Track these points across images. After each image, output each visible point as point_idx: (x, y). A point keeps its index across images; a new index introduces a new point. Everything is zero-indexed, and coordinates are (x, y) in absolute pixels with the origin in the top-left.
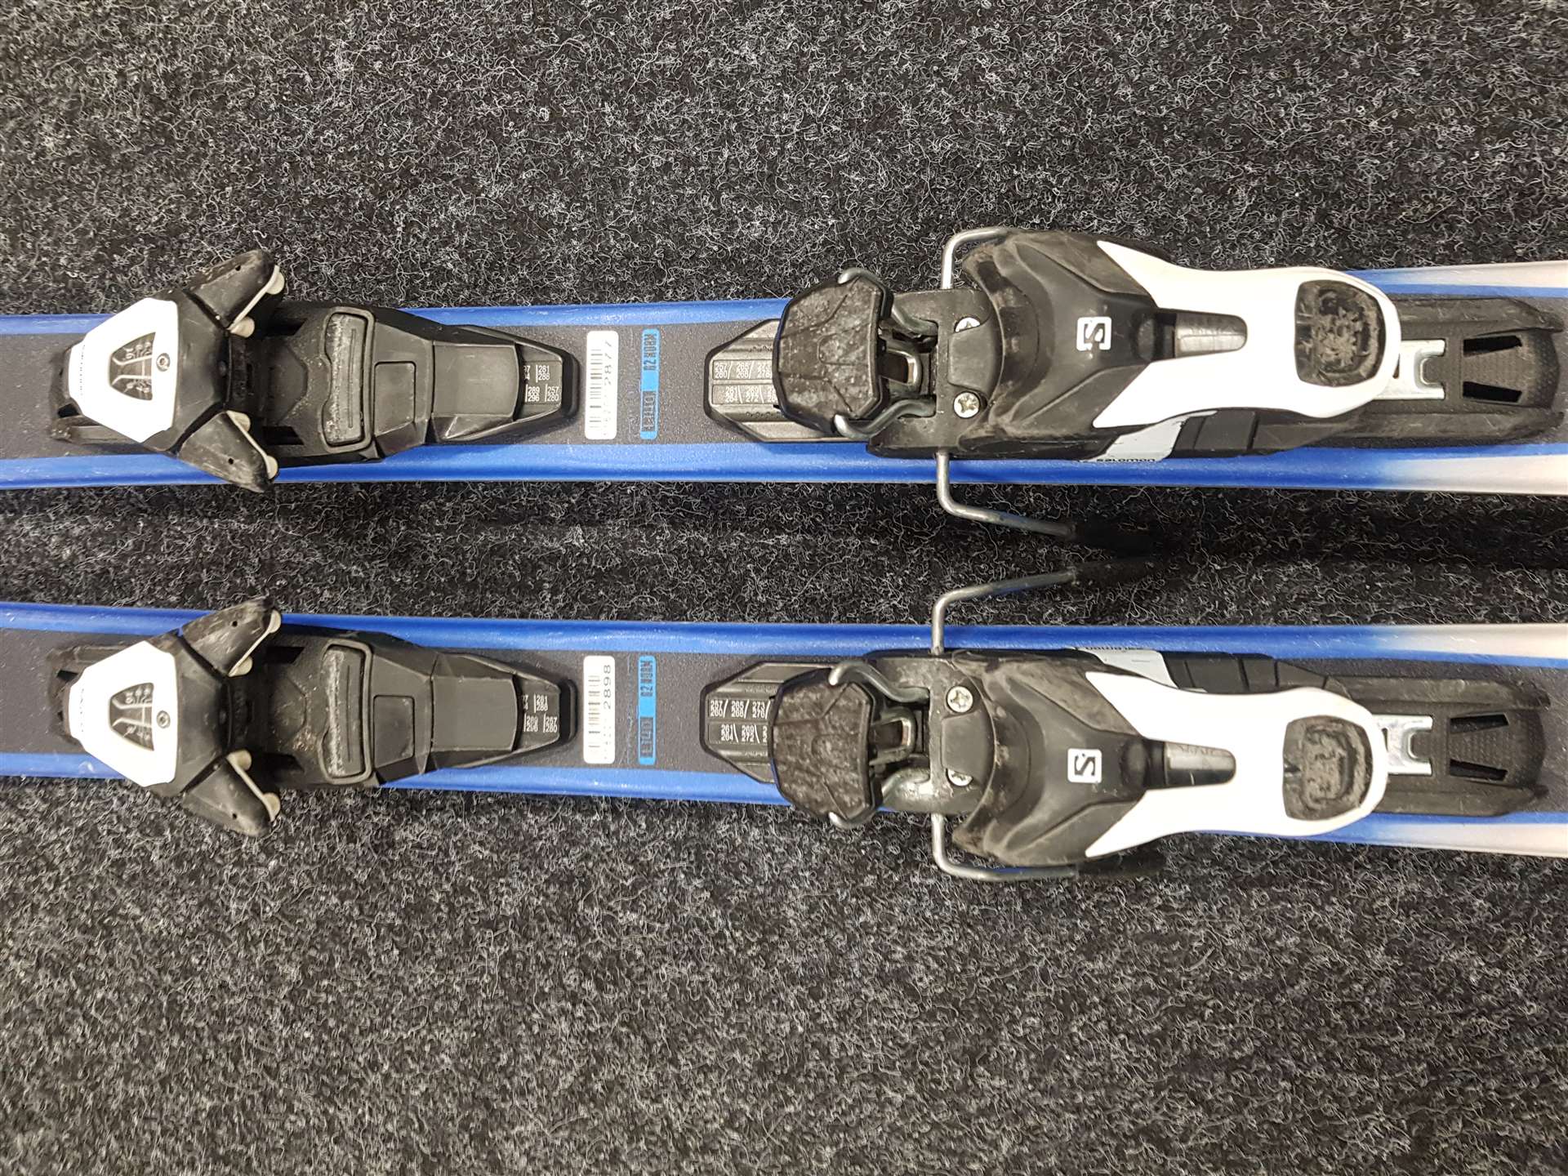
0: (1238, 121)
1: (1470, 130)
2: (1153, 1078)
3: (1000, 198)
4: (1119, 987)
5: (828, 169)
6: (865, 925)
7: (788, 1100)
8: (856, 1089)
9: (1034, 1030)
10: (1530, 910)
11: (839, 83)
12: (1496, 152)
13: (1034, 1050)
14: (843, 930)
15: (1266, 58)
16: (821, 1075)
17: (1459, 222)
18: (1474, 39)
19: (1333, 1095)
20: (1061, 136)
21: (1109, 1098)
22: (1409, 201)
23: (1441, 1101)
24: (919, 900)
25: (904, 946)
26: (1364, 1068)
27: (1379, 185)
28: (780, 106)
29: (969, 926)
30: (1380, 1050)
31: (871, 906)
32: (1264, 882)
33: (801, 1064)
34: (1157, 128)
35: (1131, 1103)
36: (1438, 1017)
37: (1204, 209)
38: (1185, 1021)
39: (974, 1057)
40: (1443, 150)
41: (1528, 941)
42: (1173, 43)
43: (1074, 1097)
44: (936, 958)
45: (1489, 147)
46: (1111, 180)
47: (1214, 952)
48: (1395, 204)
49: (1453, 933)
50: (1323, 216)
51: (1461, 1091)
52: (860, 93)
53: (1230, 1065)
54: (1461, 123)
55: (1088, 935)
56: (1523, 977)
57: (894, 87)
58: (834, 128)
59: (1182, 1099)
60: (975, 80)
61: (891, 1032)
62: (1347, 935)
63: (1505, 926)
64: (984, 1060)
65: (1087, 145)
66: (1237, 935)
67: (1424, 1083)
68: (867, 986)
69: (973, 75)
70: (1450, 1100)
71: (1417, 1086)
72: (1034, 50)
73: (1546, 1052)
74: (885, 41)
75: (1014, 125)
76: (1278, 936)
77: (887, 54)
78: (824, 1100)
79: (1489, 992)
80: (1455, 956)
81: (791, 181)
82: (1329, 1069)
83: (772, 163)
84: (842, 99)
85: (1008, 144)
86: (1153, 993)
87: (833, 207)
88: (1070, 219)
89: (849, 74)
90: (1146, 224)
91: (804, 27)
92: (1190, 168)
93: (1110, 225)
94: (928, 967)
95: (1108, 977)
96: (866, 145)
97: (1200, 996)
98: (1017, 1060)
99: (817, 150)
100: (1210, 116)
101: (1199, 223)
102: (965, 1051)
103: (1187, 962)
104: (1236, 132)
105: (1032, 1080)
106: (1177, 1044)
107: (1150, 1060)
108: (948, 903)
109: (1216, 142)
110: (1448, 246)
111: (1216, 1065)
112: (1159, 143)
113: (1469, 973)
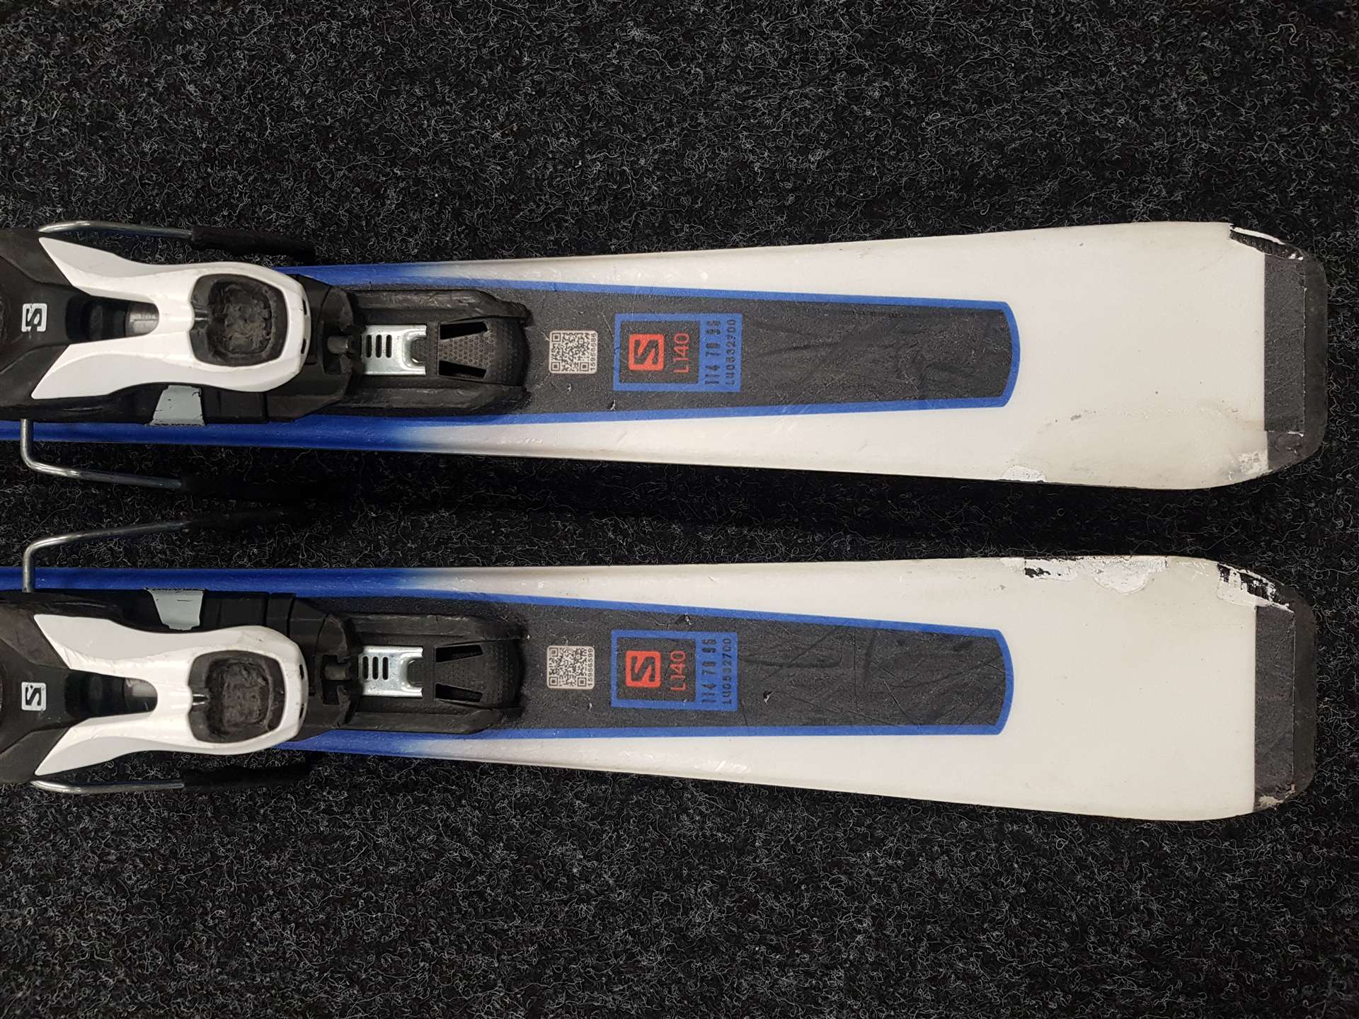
0: (391, 130)
1: (575, 142)
2: (318, 961)
3: (197, 192)
4: (290, 881)
5: (58, 165)
6: (84, 830)
7: (19, 986)
8: (75, 975)
9: (222, 920)
10: (620, 811)
11: (68, 91)
12: (594, 161)
13: (221, 938)
14: (67, 836)
15: (412, 76)
16: (46, 964)
17: (566, 221)
18: (578, 63)
19: (463, 973)
20: (247, 141)
21: (283, 979)
22: (526, 203)
23: (550, 977)
24: (129, 808)
25: (117, 849)
26: (487, 949)
27: (502, 189)
28: (19, 110)
29: (170, 831)
30: (501, 934)
31: (90, 815)
32: (408, 787)
33: (30, 953)
34: (325, 136)
35: (301, 983)
36: (548, 904)
37: (361, 206)
38: (344, 911)
39: (172, 945)
40: (553, 159)
41: (619, 837)
42: (339, 62)
43: (254, 979)
44: (143, 859)
45: (589, 157)
46: (288, 179)
47: (367, 850)
48: (515, 206)
49: (559, 829)
50: (457, 214)
51: (566, 969)
52: (86, 102)
53: (380, 949)
54: (568, 136)
55: (266, 836)
56: (615, 868)
57: (114, 96)
58: (64, 130)
59: (341, 979)
60: (177, 92)
61: (106, 923)
62: (474, 834)
63: (601, 823)
64: (180, 948)
65: (268, 148)
66: (386, 835)
67: (535, 961)
68: (86, 884)
69: (175, 87)
70: (557, 977)
71: (530, 965)
72: (225, 66)
73: (633, 933)
74: (106, 55)
75: (209, 130)
76: (420, 833)
77: (108, 66)
78: (48, 987)
79: (588, 882)
80: (559, 851)
81: (29, 175)
82: (460, 951)
83: (12, 159)
84: (70, 105)
85: (204, 146)
86: (318, 887)
87: (62, 198)
88: (254, 212)
89: (76, 83)
90: (315, 218)
91: (41, 43)
92: (350, 170)
93: (287, 218)
94: (135, 867)
95: (281, 872)
96: (90, 144)
97: (356, 889)
98: (208, 947)
99: (50, 148)
100: (367, 126)
101: (359, 218)
102: (166, 939)
103: (345, 860)
104: (388, 139)
105: (219, 964)
106: (337, 931)
107: (316, 946)
108: (152, 810)
109: (372, 149)
110: (556, 242)
111: (368, 948)
112: (325, 148)
113: (572, 865)
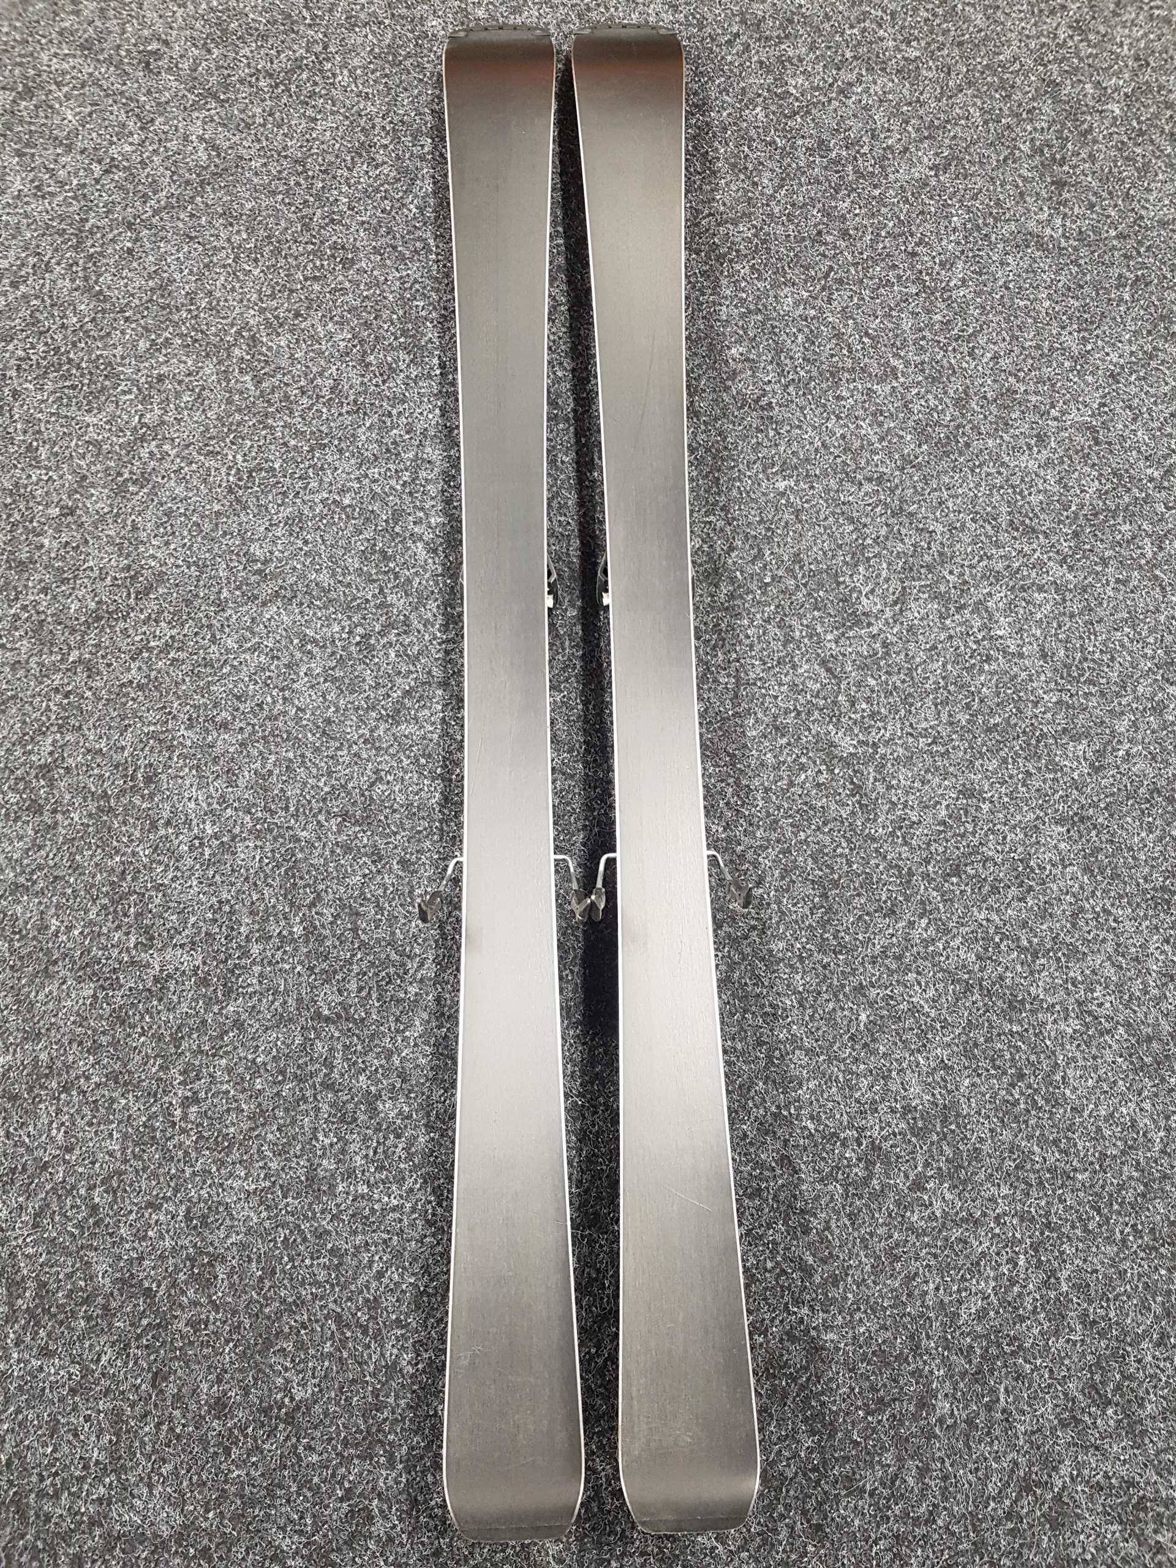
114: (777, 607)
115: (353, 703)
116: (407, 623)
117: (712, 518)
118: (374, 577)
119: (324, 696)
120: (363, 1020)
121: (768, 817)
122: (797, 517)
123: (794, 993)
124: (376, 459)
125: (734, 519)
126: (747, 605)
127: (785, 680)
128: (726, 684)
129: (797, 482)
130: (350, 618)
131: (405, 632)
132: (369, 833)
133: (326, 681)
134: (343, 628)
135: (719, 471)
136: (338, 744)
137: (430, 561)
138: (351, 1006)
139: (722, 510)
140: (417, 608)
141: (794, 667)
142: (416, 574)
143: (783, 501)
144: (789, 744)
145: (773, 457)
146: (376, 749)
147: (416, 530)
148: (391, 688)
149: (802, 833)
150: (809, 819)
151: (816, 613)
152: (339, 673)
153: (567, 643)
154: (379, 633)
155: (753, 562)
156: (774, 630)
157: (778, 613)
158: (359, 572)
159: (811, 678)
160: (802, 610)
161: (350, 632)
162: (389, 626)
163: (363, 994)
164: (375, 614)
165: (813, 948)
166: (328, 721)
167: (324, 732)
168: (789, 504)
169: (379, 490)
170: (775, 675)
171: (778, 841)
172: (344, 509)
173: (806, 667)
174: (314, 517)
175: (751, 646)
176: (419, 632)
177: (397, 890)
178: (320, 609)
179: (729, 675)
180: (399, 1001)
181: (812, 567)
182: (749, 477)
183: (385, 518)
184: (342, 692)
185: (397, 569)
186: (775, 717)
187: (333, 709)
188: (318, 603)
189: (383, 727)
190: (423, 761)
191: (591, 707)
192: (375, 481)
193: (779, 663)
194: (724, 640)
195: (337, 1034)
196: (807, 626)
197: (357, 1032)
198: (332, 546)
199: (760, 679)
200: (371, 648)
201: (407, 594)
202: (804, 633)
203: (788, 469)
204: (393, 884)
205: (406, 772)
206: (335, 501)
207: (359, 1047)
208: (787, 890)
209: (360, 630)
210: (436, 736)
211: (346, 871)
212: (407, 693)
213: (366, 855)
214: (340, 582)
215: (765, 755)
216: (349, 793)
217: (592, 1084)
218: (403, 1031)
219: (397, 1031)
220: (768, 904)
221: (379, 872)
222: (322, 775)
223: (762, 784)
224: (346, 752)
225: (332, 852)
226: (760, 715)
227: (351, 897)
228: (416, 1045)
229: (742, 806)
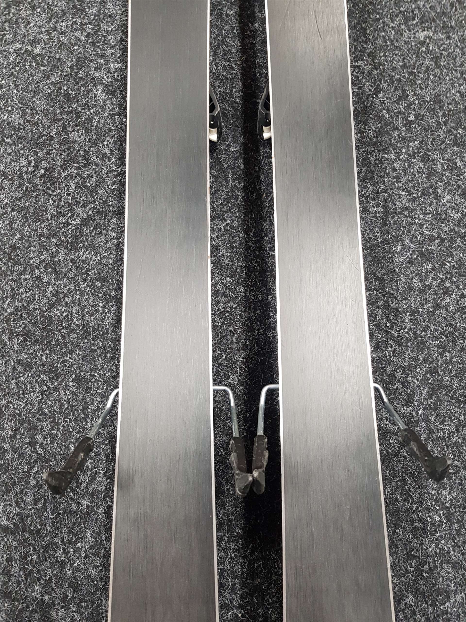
114: (421, 142)
115: (36, 230)
116: (86, 157)
117: (360, 63)
118: (59, 117)
119: (10, 224)
120: (38, 531)
121: (415, 338)
122: (436, 63)
123: (442, 509)
124: (64, 14)
125: (380, 64)
126: (393, 141)
127: (430, 209)
128: (376, 212)
129: (435, 32)
130: (36, 153)
131: (85, 166)
132: (48, 352)
133: (13, 210)
134: (30, 162)
135: (365, 22)
136: (21, 269)
137: (108, 102)
138: (28, 517)
139: (369, 56)
140: (95, 144)
141: (437, 198)
142: (96, 113)
143: (424, 49)
144: (433, 269)
145: (413, 11)
146: (56, 273)
147: (97, 74)
148: (71, 217)
149: (448, 354)
150: (454, 340)
151: (456, 148)
152: (24, 203)
153: (230, 176)
154: (61, 166)
155: (398, 102)
156: (418, 164)
157: (422, 148)
158: (46, 112)
159: (453, 207)
160: (442, 147)
161: (36, 166)
162: (70, 160)
163: (40, 506)
164: (58, 149)
165: (459, 464)
166: (14, 247)
167: (10, 258)
168: (428, 51)
169: (66, 41)
170: (420, 205)
171: (425, 361)
172: (34, 57)
173: (448, 197)
174: (8, 65)
175: (398, 178)
176: (97, 165)
177: (72, 406)
178: (10, 145)
179: (378, 205)
180: (72, 513)
181: (451, 107)
182: (393, 28)
183: (69, 64)
184: (27, 221)
185: (79, 109)
186: (421, 244)
187: (18, 236)
188: (9, 140)
189: (62, 252)
190: (98, 284)
191: (251, 234)
192: (62, 33)
193: (423, 194)
194: (373, 172)
195: (14, 544)
196: (448, 160)
197: (33, 542)
198: (23, 90)
199: (406, 209)
200: (53, 180)
201: (87, 132)
202: (445, 167)
203: (426, 21)
204: (68, 400)
205: (83, 295)
206: (27, 51)
207: (35, 557)
208: (435, 409)
209: (44, 164)
210: (110, 261)
211: (26, 388)
212: (85, 222)
213: (45, 372)
214: (28, 121)
215: (412, 279)
216: (30, 314)
217: (252, 596)
218: (76, 543)
219: (70, 542)
220: (417, 422)
221: (56, 388)
222: (7, 297)
223: (410, 307)
224: (28, 276)
225: (14, 369)
226: (407, 242)
227: (29, 413)
228: (86, 556)
229: (391, 328)
